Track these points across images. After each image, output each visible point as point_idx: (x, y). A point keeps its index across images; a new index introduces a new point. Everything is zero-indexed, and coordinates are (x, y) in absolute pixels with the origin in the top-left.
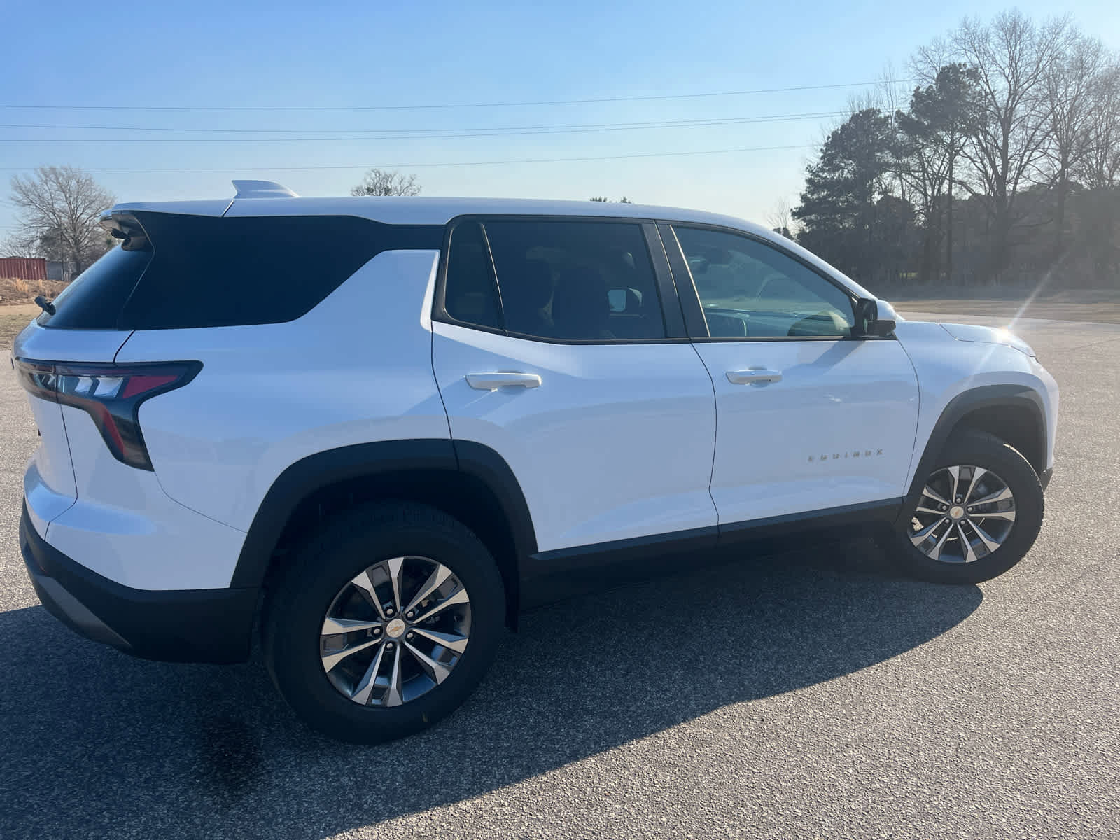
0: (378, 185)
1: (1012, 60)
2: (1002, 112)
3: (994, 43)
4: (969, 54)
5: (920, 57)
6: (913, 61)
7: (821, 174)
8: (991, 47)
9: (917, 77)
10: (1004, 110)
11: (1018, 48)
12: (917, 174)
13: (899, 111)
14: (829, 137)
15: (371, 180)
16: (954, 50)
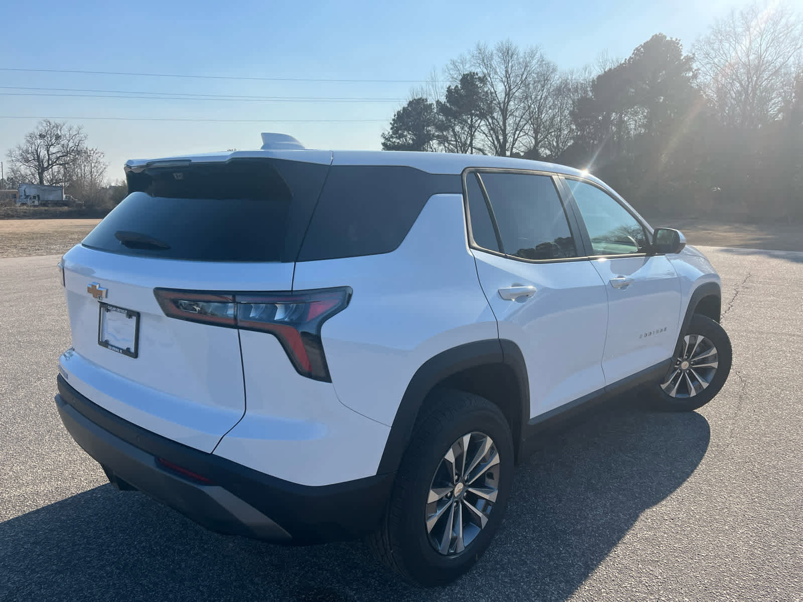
0: (49, 132)
1: (507, 71)
2: (502, 105)
3: (496, 61)
4: (481, 66)
5: (452, 67)
6: (448, 68)
7: (391, 140)
8: (494, 63)
9: (451, 79)
10: (503, 104)
11: (510, 64)
12: (453, 142)
13: (438, 101)
14: (395, 115)
15: (43, 128)
16: (472, 63)
